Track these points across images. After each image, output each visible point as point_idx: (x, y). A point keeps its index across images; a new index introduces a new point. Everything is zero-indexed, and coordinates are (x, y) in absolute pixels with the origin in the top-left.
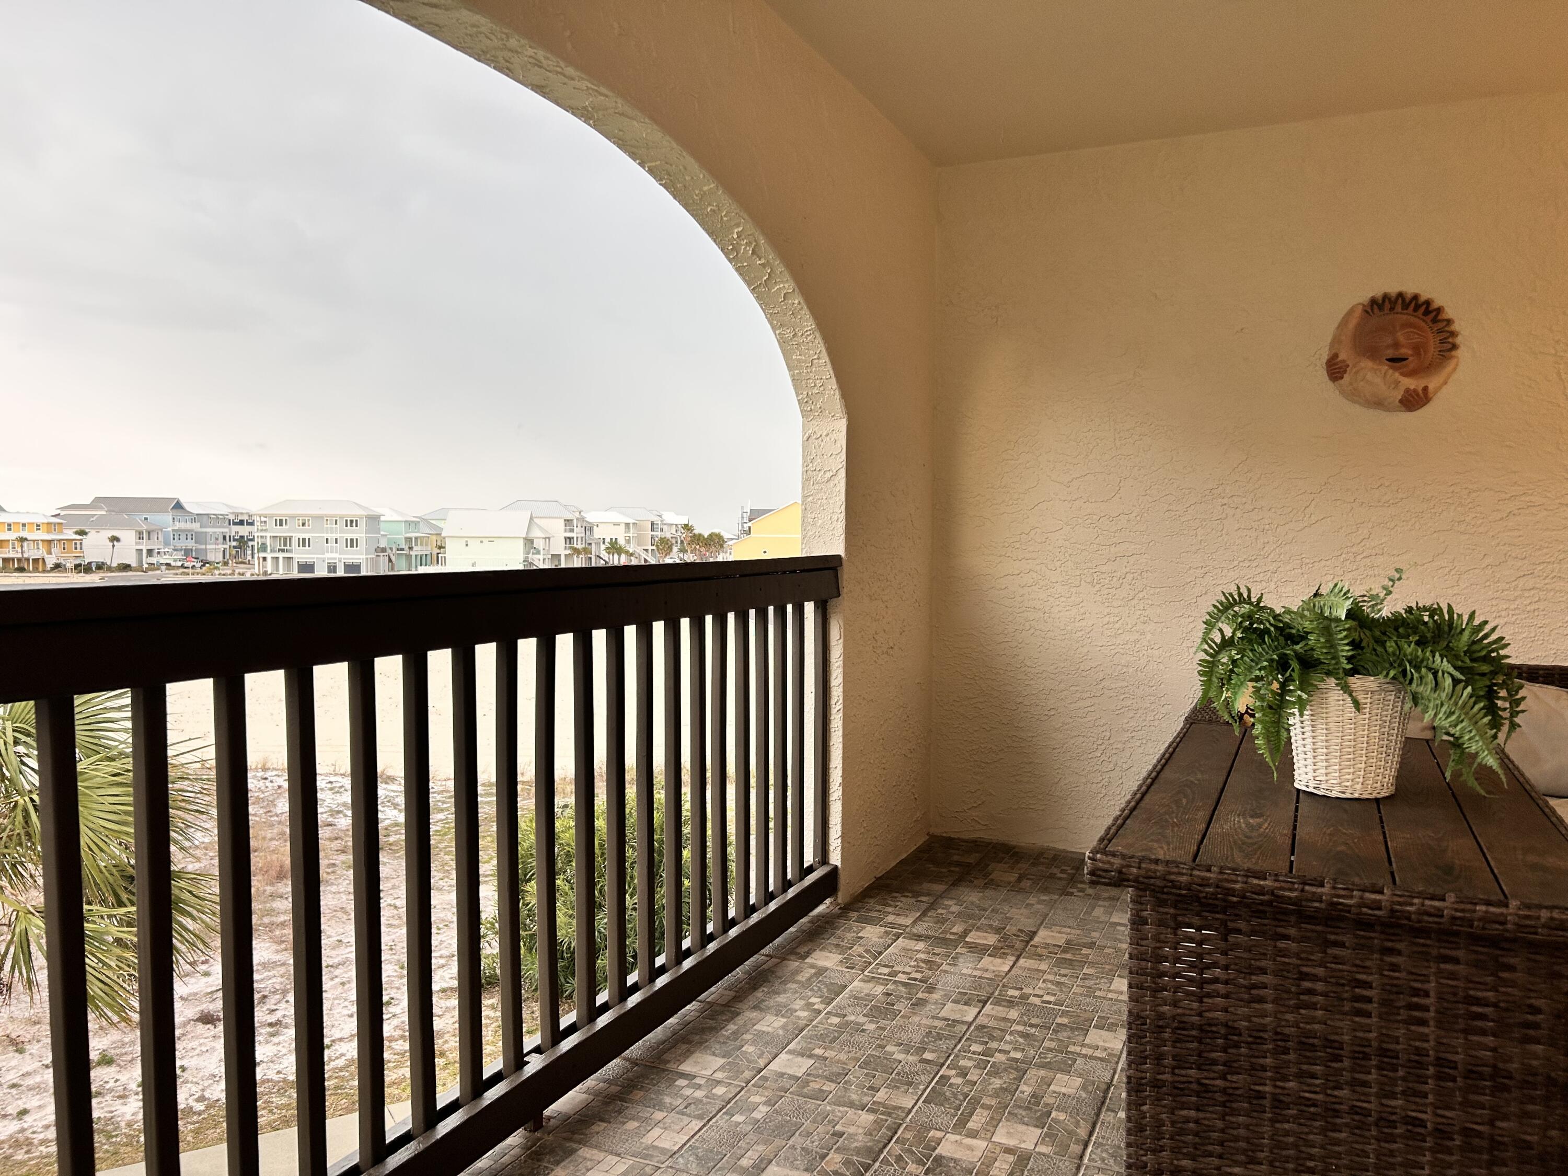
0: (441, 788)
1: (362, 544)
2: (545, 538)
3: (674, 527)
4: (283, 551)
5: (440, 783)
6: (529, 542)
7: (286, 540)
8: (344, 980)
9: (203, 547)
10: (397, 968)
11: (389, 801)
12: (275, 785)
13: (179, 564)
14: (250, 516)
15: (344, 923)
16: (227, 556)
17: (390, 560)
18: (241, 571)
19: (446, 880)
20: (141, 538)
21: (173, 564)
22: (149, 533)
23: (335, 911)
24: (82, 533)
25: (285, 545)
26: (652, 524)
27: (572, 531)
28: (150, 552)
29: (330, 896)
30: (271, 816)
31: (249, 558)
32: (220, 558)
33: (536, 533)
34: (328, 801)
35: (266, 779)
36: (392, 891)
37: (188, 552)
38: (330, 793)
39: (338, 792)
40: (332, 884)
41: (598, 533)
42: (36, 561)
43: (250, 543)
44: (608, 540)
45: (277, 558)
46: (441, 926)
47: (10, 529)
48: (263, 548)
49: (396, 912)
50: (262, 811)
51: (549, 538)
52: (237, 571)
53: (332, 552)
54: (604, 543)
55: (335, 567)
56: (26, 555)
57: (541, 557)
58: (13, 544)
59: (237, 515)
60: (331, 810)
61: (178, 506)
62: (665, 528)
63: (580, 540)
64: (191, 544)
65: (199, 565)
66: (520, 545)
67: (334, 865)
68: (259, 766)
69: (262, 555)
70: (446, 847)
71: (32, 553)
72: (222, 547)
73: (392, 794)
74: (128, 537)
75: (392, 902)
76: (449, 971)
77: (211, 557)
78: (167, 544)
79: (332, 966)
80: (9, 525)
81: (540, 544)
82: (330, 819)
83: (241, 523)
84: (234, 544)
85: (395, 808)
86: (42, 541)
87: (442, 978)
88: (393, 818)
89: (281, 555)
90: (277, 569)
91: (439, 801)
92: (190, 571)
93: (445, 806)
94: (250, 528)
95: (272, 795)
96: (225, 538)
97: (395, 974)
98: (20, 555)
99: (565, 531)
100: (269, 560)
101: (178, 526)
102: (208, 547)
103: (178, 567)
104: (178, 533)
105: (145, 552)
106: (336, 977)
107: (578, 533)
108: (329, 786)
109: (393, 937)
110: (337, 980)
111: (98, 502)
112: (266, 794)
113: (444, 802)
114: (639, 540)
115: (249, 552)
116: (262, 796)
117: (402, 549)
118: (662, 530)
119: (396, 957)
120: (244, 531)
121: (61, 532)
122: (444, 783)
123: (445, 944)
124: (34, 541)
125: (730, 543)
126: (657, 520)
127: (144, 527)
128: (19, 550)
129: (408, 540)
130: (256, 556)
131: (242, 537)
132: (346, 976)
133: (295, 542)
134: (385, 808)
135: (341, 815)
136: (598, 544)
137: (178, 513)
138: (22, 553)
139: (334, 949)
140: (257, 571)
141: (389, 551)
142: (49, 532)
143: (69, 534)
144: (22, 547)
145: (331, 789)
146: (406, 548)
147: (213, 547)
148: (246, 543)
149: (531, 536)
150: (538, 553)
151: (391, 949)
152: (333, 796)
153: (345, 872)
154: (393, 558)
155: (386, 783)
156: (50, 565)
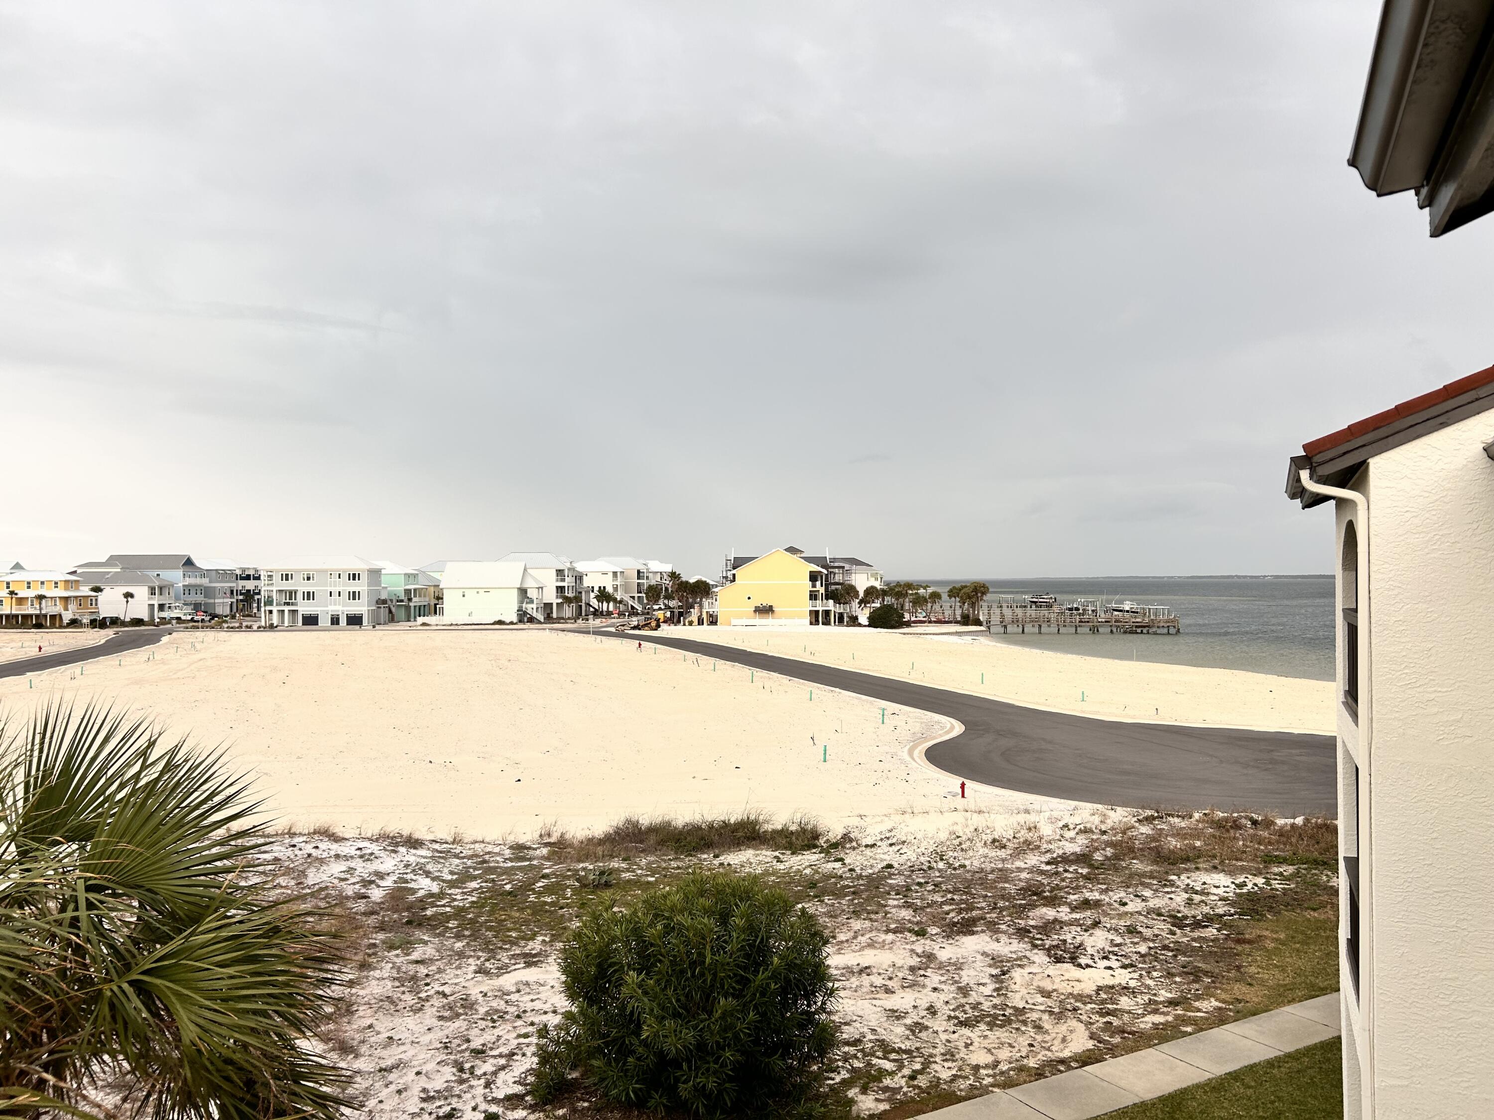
0: (470, 853)
1: (364, 597)
2: (538, 588)
3: (659, 575)
4: (288, 604)
5: (468, 846)
6: (523, 592)
7: (292, 594)
8: (400, 1087)
9: (212, 601)
10: (454, 1070)
11: (420, 869)
12: (304, 852)
13: (189, 618)
14: (256, 571)
15: (392, 1015)
16: (235, 610)
17: (390, 612)
18: (249, 624)
19: (492, 961)
20: (153, 593)
21: (183, 618)
22: (161, 588)
23: (382, 1000)
24: (97, 590)
25: (291, 598)
26: (639, 572)
27: (563, 580)
28: (161, 607)
29: (374, 982)
30: (303, 889)
31: (255, 610)
32: (227, 611)
33: (530, 584)
34: (359, 870)
35: (294, 846)
36: (437, 976)
37: (197, 607)
38: (360, 860)
39: (368, 860)
40: (375, 969)
41: (587, 582)
42: (53, 617)
43: (256, 597)
44: (596, 589)
45: (283, 611)
46: (495, 1017)
47: (29, 587)
48: (269, 602)
49: (445, 1001)
50: (293, 883)
51: (542, 588)
52: (244, 624)
53: (335, 605)
54: (593, 591)
55: (338, 619)
56: (43, 612)
57: (534, 606)
58: (32, 602)
59: (244, 570)
60: (363, 881)
61: (189, 563)
62: (651, 575)
63: (570, 589)
64: (200, 598)
65: (207, 618)
66: (514, 595)
67: (374, 945)
68: (286, 831)
69: (268, 608)
70: (487, 921)
71: (49, 609)
72: (229, 601)
73: (423, 861)
74: (141, 593)
75: (441, 989)
76: (511, 1074)
77: (219, 611)
78: (177, 599)
79: (385, 1070)
80: (29, 583)
81: (533, 593)
82: (363, 891)
83: (248, 577)
84: (241, 597)
85: (427, 877)
86: (60, 598)
87: (505, 1082)
88: (426, 888)
89: (286, 609)
90: (283, 622)
91: (470, 867)
92: (200, 624)
93: (477, 872)
94: (256, 582)
95: (302, 864)
96: (232, 592)
97: (454, 1078)
98: (38, 612)
99: (557, 580)
100: (275, 613)
101: (188, 581)
102: (217, 601)
103: (188, 621)
104: (188, 589)
105: (156, 607)
106: (391, 1083)
107: (568, 582)
108: (358, 852)
109: (446, 1032)
110: (393, 1088)
111: (113, 560)
112: (296, 864)
113: (475, 869)
114: (626, 588)
115: (255, 605)
116: (292, 866)
117: (402, 601)
118: (647, 578)
119: (452, 1057)
120: (250, 585)
121: (77, 589)
122: (472, 846)
123: (503, 1039)
124: (52, 598)
125: (715, 590)
126: (643, 569)
127: (156, 584)
128: (38, 607)
129: (408, 592)
130: (263, 609)
131: (249, 591)
132: (401, 1081)
133: (300, 596)
134: (417, 877)
135: (373, 886)
136: (587, 592)
137: (187, 568)
138: (41, 609)
139: (385, 1047)
140: (263, 624)
141: (389, 602)
142: (66, 589)
143: (85, 591)
144: (40, 604)
145: (361, 857)
146: (406, 599)
147: (221, 601)
148: (253, 597)
149: (525, 586)
150: (532, 601)
151: (447, 1047)
152: (364, 864)
153: (386, 953)
154: (393, 609)
155: (415, 848)
156: (66, 621)
